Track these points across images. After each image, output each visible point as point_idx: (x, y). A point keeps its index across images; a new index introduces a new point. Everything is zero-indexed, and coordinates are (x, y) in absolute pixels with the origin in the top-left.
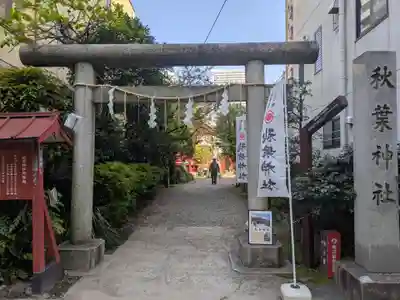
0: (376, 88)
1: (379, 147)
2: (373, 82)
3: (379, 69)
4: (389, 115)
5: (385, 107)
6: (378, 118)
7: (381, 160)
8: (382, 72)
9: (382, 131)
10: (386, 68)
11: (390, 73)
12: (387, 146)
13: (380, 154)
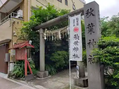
0: (88, 17)
1: (90, 40)
2: (86, 16)
3: (88, 10)
4: (93, 27)
5: (92, 24)
6: (89, 29)
7: (91, 46)
8: (90, 11)
9: (91, 34)
10: (91, 9)
11: (93, 10)
12: (93, 40)
13: (91, 43)
